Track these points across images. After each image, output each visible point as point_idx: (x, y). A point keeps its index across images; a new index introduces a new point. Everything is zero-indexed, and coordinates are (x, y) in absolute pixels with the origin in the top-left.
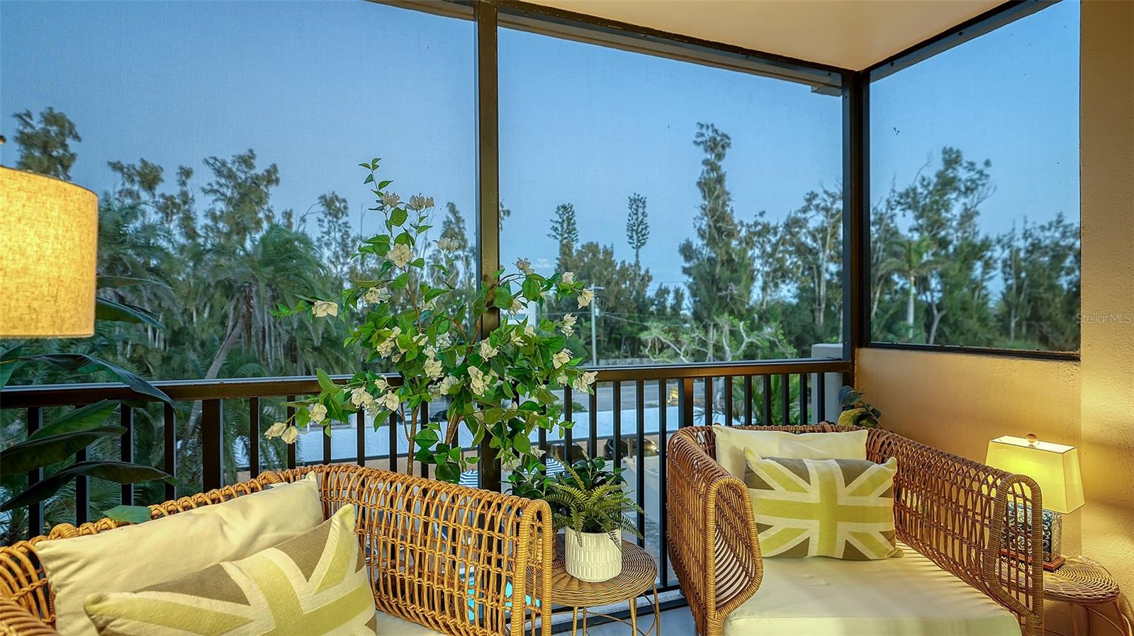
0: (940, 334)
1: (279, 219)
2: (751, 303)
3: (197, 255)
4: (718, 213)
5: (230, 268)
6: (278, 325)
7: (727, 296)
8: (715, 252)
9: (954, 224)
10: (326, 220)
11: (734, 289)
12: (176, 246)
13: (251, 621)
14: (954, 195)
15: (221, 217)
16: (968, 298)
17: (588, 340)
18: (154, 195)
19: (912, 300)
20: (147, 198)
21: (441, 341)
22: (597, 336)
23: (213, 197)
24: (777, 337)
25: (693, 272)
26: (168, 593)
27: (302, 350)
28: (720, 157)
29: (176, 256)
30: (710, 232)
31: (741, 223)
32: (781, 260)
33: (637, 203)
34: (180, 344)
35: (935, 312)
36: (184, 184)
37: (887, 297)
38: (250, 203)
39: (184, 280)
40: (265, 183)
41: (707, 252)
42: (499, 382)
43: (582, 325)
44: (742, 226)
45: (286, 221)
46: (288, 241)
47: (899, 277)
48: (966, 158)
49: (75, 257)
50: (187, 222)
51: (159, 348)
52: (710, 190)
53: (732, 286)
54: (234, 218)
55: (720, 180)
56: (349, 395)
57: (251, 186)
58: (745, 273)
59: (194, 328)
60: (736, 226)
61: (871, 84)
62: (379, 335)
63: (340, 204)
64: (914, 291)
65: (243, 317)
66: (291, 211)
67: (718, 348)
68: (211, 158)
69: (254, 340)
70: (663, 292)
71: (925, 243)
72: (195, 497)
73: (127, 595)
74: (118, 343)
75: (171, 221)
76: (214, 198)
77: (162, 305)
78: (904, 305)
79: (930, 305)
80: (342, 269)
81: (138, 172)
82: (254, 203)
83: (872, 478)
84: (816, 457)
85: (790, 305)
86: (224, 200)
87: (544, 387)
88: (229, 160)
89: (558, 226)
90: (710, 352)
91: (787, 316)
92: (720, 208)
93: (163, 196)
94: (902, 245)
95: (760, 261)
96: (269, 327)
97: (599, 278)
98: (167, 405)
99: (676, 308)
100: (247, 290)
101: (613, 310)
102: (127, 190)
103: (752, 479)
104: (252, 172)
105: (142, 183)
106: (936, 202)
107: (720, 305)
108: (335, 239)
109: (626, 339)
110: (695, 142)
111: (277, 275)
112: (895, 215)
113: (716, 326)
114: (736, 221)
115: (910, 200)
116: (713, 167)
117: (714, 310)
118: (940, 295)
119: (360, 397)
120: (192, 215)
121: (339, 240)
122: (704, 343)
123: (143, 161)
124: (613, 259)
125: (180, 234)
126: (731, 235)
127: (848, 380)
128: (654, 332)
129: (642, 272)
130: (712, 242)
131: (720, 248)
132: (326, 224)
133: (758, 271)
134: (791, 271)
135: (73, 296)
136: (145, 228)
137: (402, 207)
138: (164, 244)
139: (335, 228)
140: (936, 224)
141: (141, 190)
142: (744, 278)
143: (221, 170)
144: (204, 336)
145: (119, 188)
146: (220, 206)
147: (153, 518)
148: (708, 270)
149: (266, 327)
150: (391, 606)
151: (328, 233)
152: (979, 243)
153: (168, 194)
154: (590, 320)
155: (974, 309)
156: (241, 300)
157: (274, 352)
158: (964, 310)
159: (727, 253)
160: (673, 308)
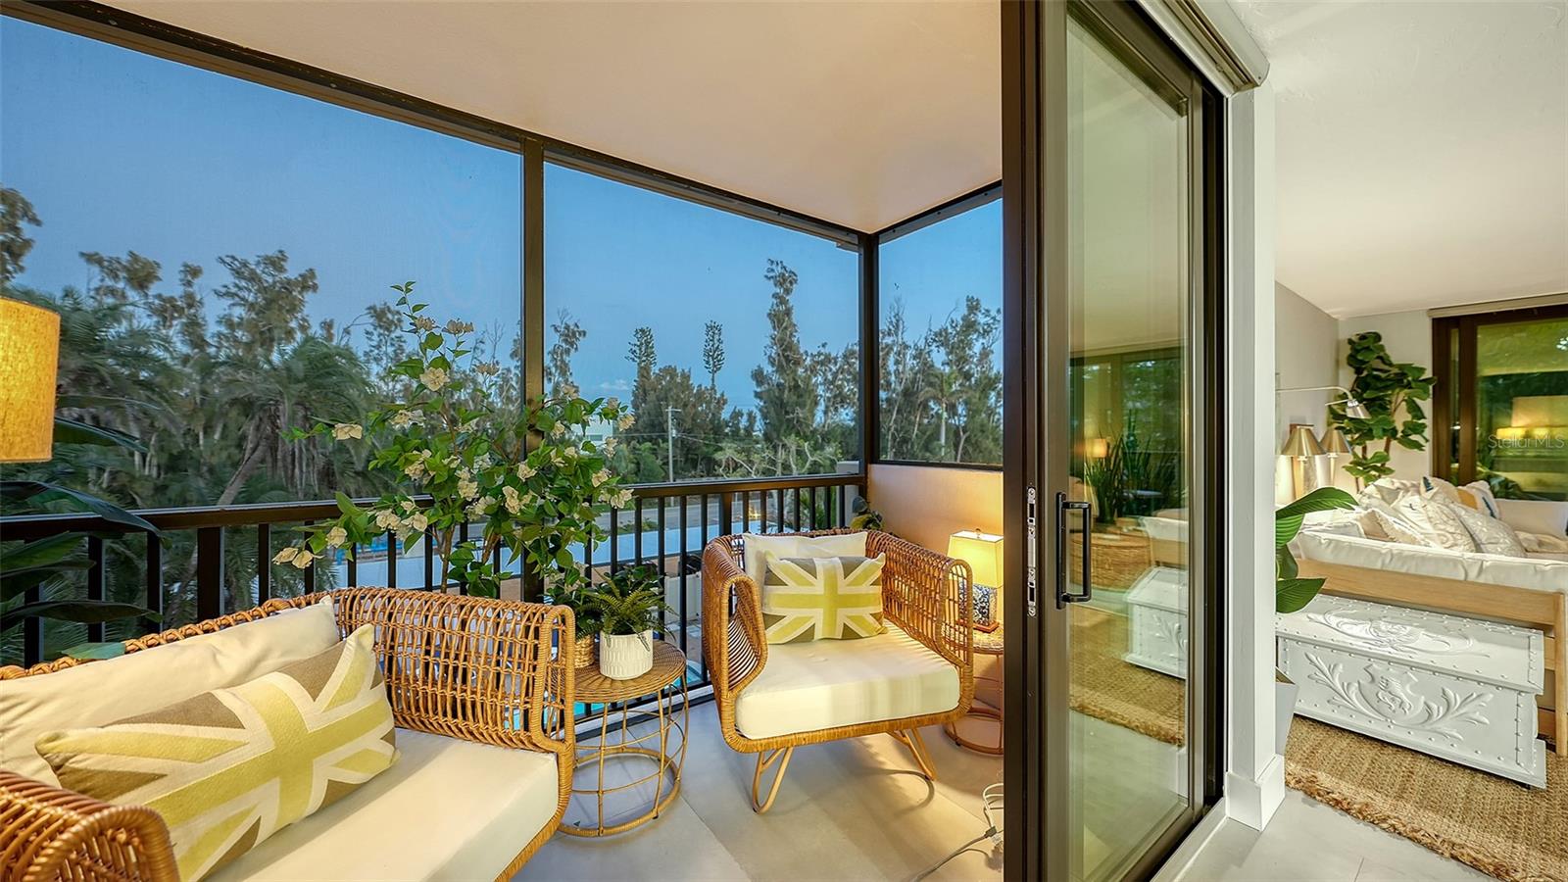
0: (965, 452)
1: (316, 330)
2: (814, 426)
3: (207, 368)
4: (786, 343)
5: (251, 384)
6: (311, 448)
7: (793, 418)
8: (783, 379)
9: (975, 360)
10: (375, 333)
11: (800, 413)
12: (175, 355)
13: (245, 744)
14: (975, 336)
15: (240, 325)
16: (986, 421)
17: (665, 461)
18: (146, 295)
19: (944, 423)
20: (137, 298)
21: (480, 463)
22: (674, 457)
23: (227, 302)
24: (836, 455)
25: (765, 396)
26: (145, 724)
27: (342, 473)
28: (788, 291)
29: (176, 367)
30: (779, 360)
31: (806, 352)
32: (840, 387)
33: (713, 330)
34: (181, 471)
35: (962, 433)
36: (189, 284)
37: (926, 421)
38: (279, 310)
39: (187, 395)
40: (299, 289)
41: (776, 378)
42: (540, 501)
43: (659, 446)
44: (807, 355)
45: (325, 332)
46: (327, 356)
47: (935, 404)
48: (984, 306)
49: (29, 379)
50: (194, 331)
51: (150, 476)
52: (779, 321)
53: (798, 410)
54: (257, 326)
55: (788, 313)
56: (373, 518)
57: (279, 292)
58: (809, 398)
59: (201, 452)
60: (802, 355)
61: (880, 246)
62: (406, 459)
63: (393, 315)
64: (945, 415)
65: (267, 439)
66: (332, 321)
67: (786, 467)
68: (228, 256)
69: (280, 464)
70: (737, 415)
71: (953, 376)
72: (183, 629)
73: (93, 730)
74: (90, 471)
75: (171, 326)
76: (232, 302)
77: (156, 424)
78: (938, 427)
79: (958, 427)
80: (394, 386)
81: (125, 267)
82: (284, 311)
83: (865, 571)
84: (826, 555)
85: (848, 427)
86: (244, 305)
87: (586, 504)
88: (252, 261)
89: (636, 348)
90: (779, 471)
91: (846, 438)
92: (788, 339)
93: (159, 296)
94: (937, 377)
95: (823, 387)
96: (300, 450)
97: (676, 400)
98: (151, 534)
99: (749, 430)
100: (273, 408)
101: (689, 431)
102: (108, 287)
103: (770, 578)
104: (283, 276)
105: (130, 280)
106: (962, 341)
107: (788, 426)
108: (386, 353)
109: (702, 460)
110: (766, 276)
111: (311, 393)
112: (931, 351)
113: (784, 446)
114: (802, 351)
115: (942, 338)
116: (782, 301)
117: (782, 431)
118: (965, 419)
119: (385, 519)
120: (200, 321)
121: (392, 355)
122: (773, 463)
123: (131, 254)
124: (691, 382)
125: (183, 342)
126: (797, 363)
127: (863, 491)
128: (728, 452)
129: (718, 396)
130: (780, 369)
131: (788, 375)
132: (375, 337)
133: (821, 396)
134: (848, 397)
135: (24, 419)
136: (132, 333)
137: (437, 332)
138: (161, 354)
139: (386, 342)
140: (962, 360)
141: (128, 288)
142: (809, 402)
143: (241, 270)
144: (214, 460)
145: (95, 283)
146: (239, 312)
147: (127, 653)
148: (777, 394)
149: (297, 450)
150: (413, 720)
151: (378, 347)
152: (993, 377)
153: (166, 294)
154: (667, 441)
155: (990, 431)
156: (265, 420)
157: (307, 476)
158: (983, 431)
159: (794, 379)
160: (746, 429)
